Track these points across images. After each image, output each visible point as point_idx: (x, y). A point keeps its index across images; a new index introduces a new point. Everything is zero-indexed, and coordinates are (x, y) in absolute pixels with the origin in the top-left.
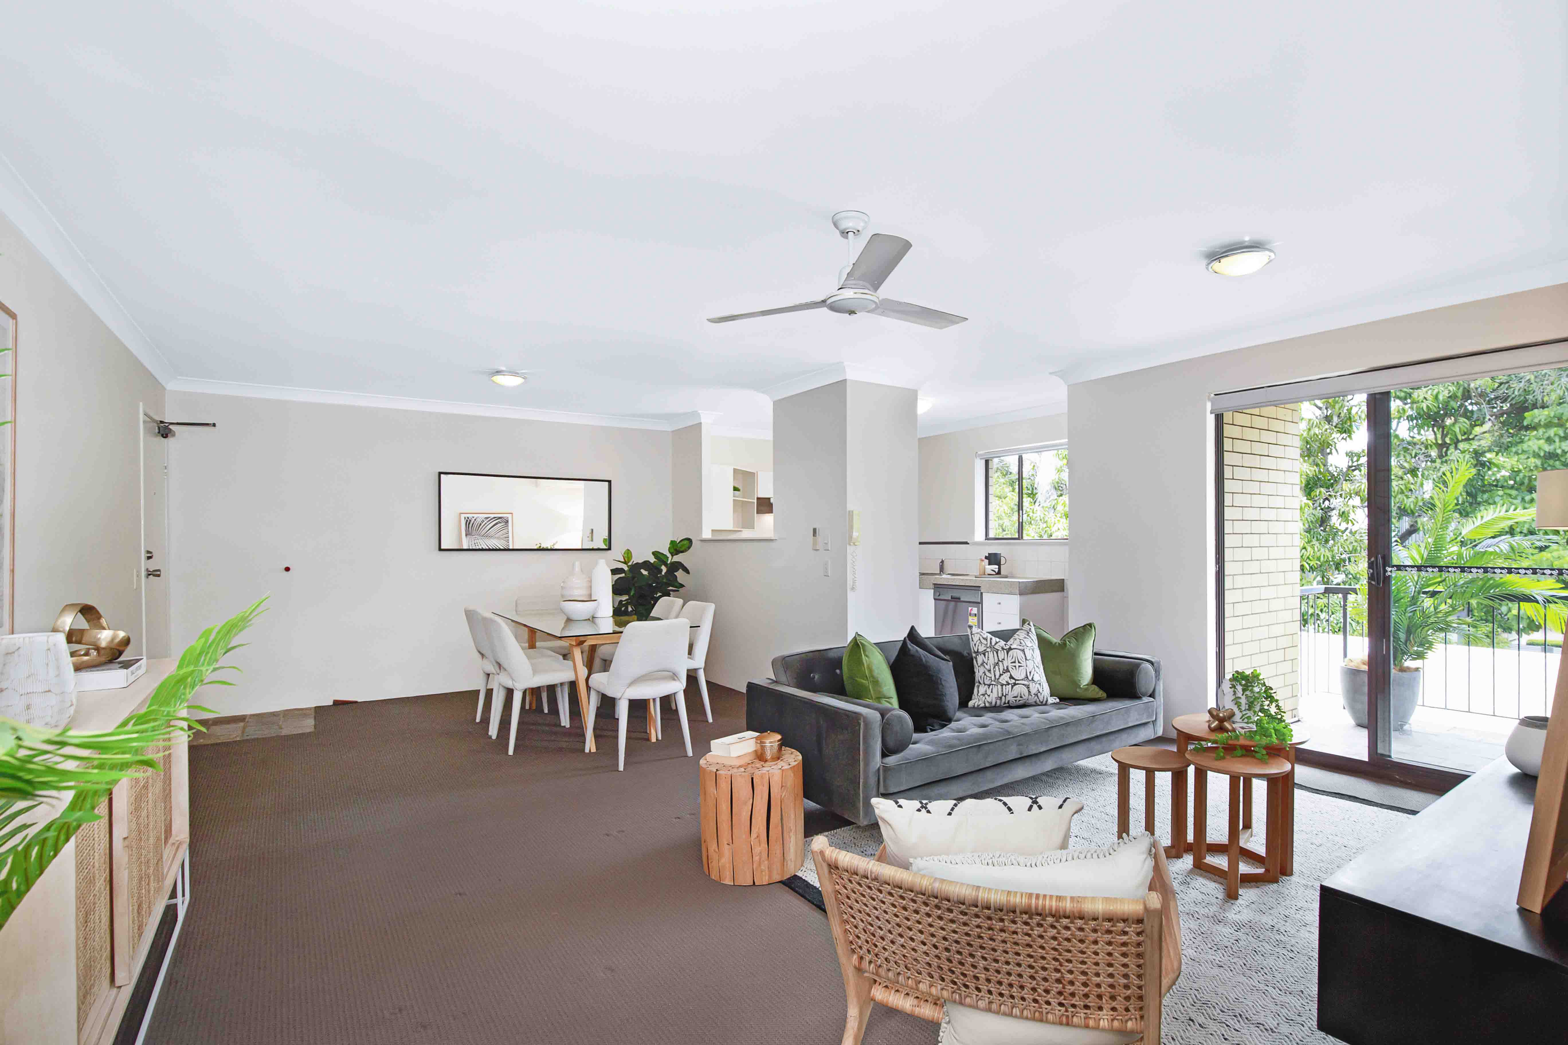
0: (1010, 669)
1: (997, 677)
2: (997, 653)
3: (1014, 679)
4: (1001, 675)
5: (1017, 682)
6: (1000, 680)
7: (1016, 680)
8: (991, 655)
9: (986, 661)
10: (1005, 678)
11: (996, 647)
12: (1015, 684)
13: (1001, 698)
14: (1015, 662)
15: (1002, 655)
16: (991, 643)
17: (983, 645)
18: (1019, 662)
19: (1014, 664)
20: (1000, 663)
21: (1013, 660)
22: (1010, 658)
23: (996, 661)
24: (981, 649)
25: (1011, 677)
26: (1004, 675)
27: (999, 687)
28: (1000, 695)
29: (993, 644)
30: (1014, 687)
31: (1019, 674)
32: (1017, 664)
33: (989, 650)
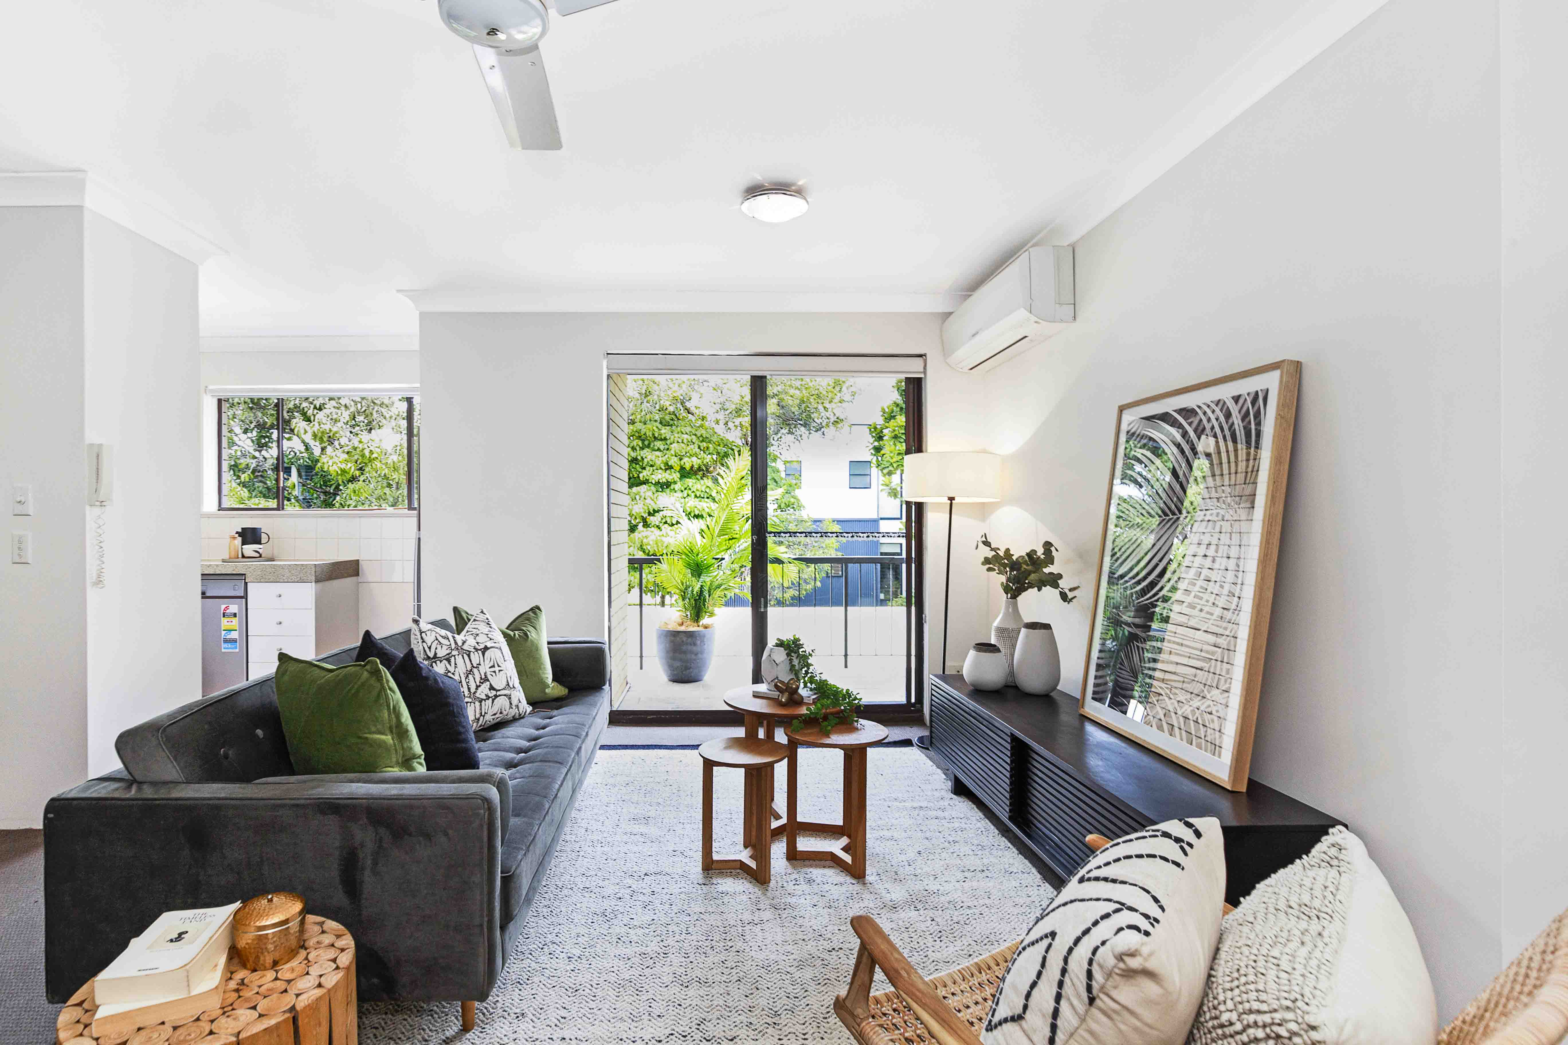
0: (489, 677)
1: (473, 690)
2: (469, 656)
3: (494, 689)
4: (478, 687)
5: (498, 693)
6: (477, 695)
7: (497, 691)
8: (459, 659)
9: (452, 669)
10: (484, 690)
11: (465, 647)
12: (496, 696)
13: (478, 719)
14: (493, 666)
15: (476, 658)
16: (456, 643)
17: (445, 647)
18: (499, 666)
19: (493, 669)
20: (475, 670)
21: (491, 664)
22: (487, 662)
23: (469, 668)
24: (442, 653)
25: (492, 688)
26: (483, 686)
27: (477, 704)
28: (478, 716)
29: (460, 644)
30: (495, 701)
31: (498, 682)
32: (497, 669)
33: (454, 653)
